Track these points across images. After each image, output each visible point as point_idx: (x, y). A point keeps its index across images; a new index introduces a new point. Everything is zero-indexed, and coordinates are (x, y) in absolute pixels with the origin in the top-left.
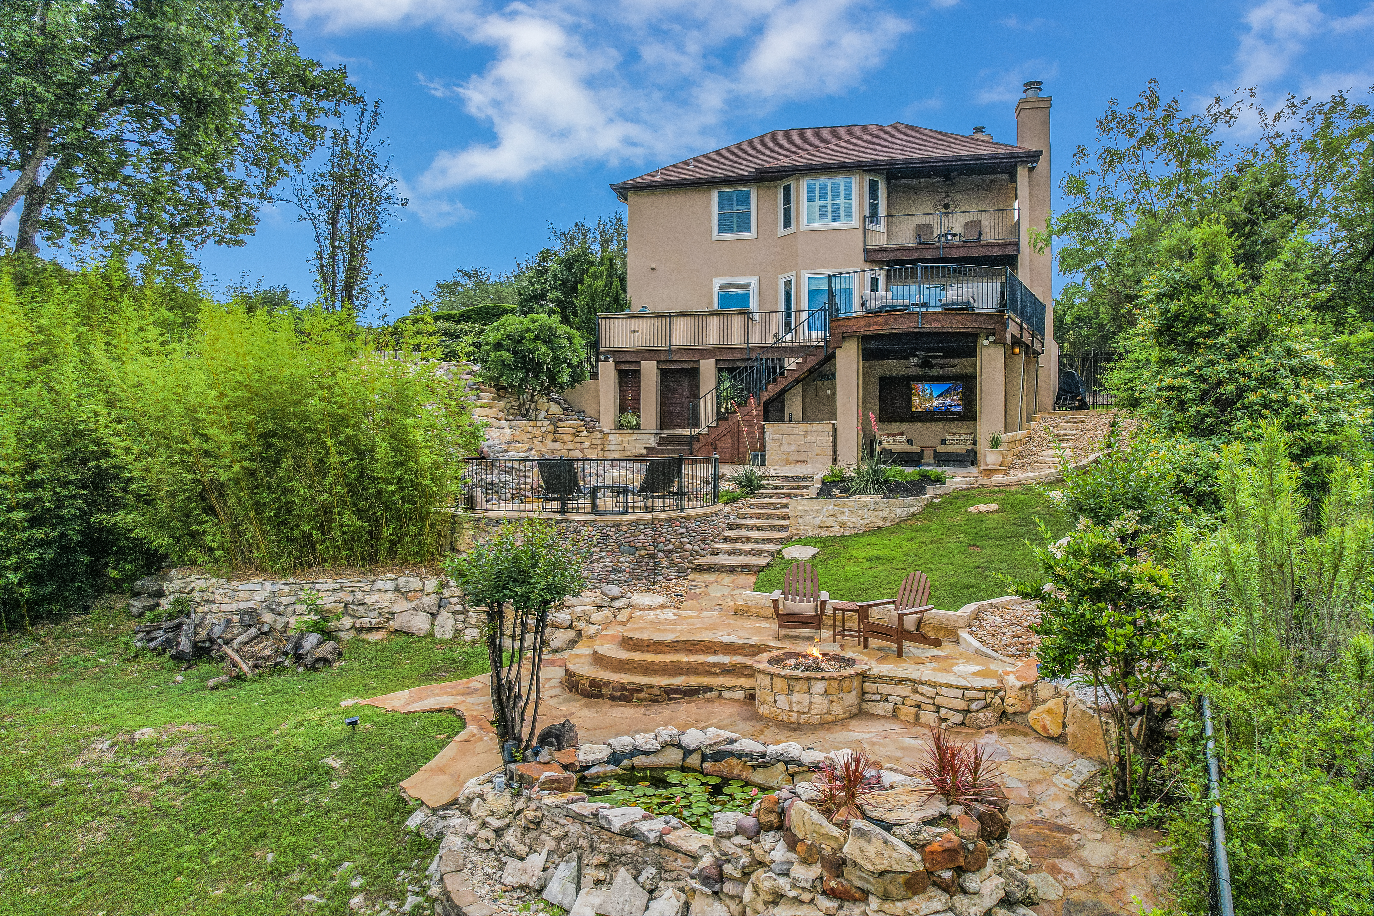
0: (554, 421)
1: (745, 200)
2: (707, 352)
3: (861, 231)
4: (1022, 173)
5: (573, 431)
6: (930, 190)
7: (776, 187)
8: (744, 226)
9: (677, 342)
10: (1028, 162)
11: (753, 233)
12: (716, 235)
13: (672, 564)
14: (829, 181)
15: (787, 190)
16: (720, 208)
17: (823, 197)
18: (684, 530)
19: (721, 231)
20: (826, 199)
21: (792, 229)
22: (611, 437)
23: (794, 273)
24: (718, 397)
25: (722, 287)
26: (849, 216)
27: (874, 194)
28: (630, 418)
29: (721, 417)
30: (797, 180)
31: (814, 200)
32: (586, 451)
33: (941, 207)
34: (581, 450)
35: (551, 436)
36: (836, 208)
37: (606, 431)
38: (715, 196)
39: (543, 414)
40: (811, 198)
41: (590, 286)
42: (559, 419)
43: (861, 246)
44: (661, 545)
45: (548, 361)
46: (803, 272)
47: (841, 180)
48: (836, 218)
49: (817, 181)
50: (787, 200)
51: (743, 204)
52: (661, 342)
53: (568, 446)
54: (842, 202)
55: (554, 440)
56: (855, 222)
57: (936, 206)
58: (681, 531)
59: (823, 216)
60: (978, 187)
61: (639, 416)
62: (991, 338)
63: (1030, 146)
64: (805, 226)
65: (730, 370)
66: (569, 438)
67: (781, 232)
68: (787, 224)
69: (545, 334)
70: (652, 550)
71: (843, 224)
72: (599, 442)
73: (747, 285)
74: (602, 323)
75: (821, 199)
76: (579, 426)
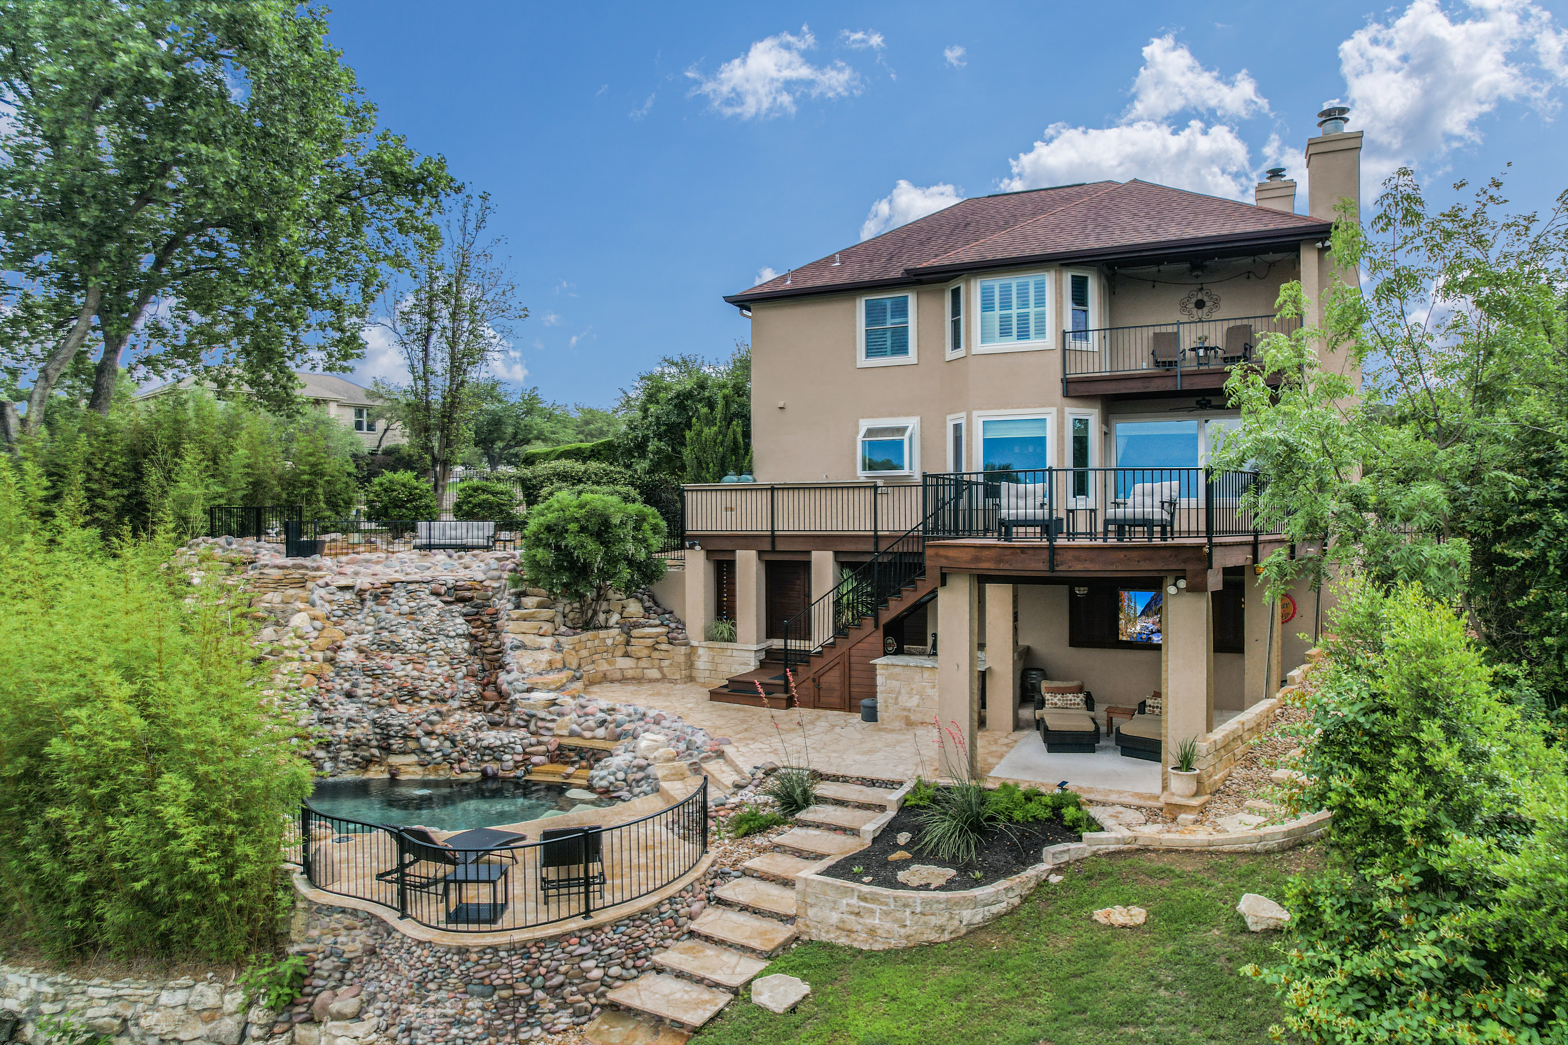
0: (628, 627)
1: (901, 310)
2: (824, 541)
3: (1058, 354)
4: (1308, 259)
5: (650, 642)
6: (1174, 281)
7: (943, 291)
8: (901, 347)
9: (783, 526)
10: (1318, 240)
11: (912, 357)
12: (862, 361)
13: (563, 1005)
14: (1014, 281)
15: (956, 293)
16: (867, 325)
17: (1006, 304)
18: (588, 949)
19: (869, 353)
20: (1009, 307)
21: (961, 352)
22: (701, 651)
23: (964, 414)
24: (837, 603)
25: (870, 432)
26: (1041, 331)
27: (1079, 296)
28: (725, 627)
29: (840, 631)
30: (967, 281)
31: (992, 309)
32: (666, 670)
33: (1191, 306)
34: (660, 669)
35: (620, 651)
36: (1023, 319)
37: (694, 643)
38: (861, 305)
39: (615, 618)
40: (987, 306)
41: (699, 433)
42: (636, 626)
43: (1060, 376)
44: (539, 981)
45: (598, 561)
46: (975, 413)
47: (1030, 279)
48: (1023, 334)
49: (996, 283)
50: (956, 311)
51: (900, 316)
52: (762, 526)
53: (644, 663)
54: (1032, 310)
55: (626, 655)
56: (1050, 340)
57: (1184, 307)
58: (582, 950)
59: (1005, 331)
60: (1249, 274)
61: (734, 625)
62: (1182, 584)
63: (1324, 215)
64: (978, 347)
65: (852, 566)
66: (646, 652)
67: (950, 354)
68: (956, 345)
69: (593, 526)
70: (523, 989)
71: (1032, 343)
72: (682, 659)
73: (902, 430)
74: (690, 498)
75: (1002, 308)
76: (659, 635)
